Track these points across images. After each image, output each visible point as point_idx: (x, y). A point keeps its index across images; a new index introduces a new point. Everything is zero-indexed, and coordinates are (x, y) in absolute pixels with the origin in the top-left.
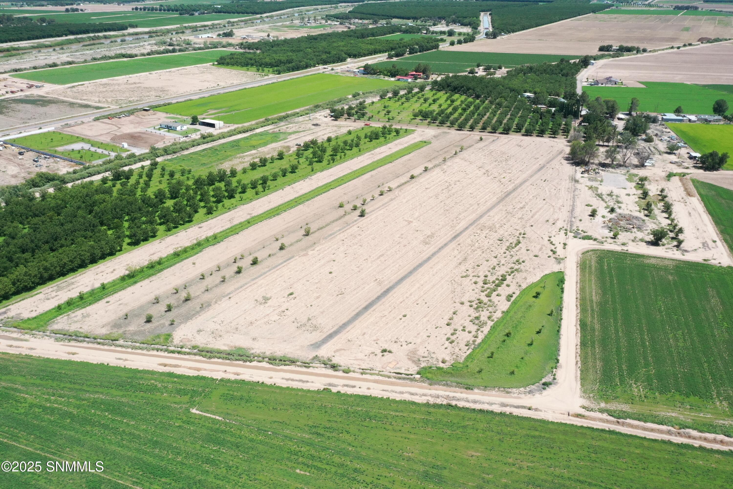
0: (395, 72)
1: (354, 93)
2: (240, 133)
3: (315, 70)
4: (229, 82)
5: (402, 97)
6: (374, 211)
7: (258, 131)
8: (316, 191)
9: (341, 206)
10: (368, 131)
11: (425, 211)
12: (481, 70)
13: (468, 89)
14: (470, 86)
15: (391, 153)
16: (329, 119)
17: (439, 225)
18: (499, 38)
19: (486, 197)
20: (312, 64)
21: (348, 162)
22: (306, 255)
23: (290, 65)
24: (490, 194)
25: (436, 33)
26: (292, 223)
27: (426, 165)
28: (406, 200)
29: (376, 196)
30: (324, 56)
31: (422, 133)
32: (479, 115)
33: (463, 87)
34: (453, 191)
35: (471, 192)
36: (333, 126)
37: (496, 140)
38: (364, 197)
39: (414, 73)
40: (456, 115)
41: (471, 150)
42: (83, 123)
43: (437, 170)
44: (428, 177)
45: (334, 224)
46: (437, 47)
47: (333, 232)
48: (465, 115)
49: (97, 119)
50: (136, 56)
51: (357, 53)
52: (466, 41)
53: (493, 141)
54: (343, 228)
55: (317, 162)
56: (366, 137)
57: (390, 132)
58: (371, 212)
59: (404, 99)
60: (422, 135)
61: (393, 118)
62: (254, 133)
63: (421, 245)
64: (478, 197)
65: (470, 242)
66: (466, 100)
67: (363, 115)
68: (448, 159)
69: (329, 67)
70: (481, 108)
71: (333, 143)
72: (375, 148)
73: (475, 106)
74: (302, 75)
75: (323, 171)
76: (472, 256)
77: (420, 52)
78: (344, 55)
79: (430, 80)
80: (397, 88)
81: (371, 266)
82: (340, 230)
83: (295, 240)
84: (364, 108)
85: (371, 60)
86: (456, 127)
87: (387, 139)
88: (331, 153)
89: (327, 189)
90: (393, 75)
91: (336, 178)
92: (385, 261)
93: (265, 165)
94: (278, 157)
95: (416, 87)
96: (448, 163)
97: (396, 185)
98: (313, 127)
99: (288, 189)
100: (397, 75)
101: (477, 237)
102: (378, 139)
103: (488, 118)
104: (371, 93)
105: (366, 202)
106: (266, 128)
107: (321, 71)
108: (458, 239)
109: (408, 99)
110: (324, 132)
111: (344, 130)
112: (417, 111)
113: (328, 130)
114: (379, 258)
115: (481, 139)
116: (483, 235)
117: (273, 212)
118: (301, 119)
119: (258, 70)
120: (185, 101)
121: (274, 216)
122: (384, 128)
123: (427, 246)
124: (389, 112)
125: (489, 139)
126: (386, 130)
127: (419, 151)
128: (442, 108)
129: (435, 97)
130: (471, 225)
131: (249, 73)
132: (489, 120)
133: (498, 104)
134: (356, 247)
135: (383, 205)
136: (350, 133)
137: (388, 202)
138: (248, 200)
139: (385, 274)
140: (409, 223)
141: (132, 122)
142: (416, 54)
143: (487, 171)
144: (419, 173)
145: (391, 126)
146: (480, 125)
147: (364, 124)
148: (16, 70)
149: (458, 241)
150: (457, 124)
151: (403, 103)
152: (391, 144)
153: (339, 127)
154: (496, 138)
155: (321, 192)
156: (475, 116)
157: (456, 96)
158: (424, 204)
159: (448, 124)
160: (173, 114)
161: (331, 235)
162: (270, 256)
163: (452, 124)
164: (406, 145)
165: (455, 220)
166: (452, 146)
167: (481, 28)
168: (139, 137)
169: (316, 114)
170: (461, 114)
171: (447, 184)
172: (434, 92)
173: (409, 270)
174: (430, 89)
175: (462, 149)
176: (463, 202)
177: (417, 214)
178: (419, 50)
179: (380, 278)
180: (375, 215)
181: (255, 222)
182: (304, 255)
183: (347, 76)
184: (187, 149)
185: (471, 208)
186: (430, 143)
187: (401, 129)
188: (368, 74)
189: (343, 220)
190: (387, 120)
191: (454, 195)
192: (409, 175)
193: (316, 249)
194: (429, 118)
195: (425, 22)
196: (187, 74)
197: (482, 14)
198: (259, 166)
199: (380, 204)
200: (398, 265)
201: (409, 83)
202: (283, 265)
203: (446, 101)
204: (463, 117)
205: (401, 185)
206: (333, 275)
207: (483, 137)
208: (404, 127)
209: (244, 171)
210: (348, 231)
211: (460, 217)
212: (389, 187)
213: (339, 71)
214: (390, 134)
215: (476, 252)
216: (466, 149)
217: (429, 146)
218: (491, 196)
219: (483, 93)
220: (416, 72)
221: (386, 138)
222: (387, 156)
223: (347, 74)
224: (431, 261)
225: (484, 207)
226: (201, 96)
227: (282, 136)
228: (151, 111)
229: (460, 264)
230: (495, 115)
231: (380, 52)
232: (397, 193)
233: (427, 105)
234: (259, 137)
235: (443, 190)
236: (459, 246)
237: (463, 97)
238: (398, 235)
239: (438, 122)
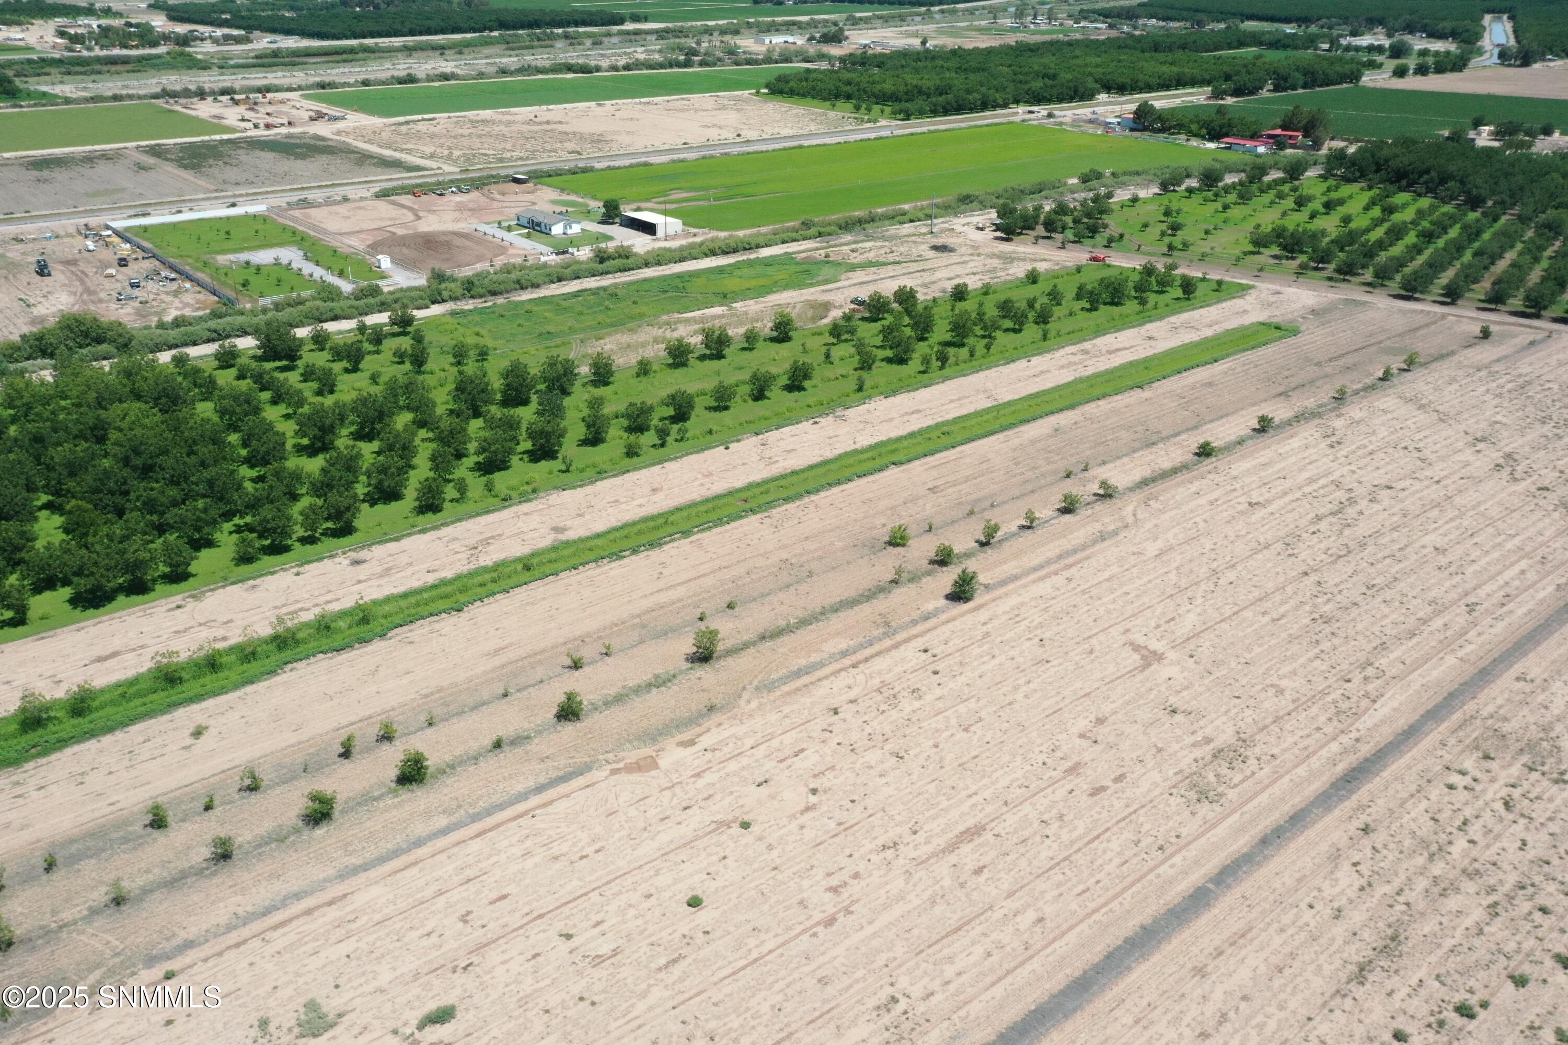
0: (1221, 127)
1: (1086, 170)
2: (713, 253)
3: (1004, 116)
4: (768, 132)
5: (1227, 190)
6: (1015, 578)
7: (765, 252)
8: (833, 467)
9: (897, 540)
10: (1091, 278)
11: (1228, 611)
12: (1485, 135)
13: (1443, 181)
14: (1452, 168)
15: (1150, 352)
16: (989, 234)
17: (1280, 691)
18: (1537, 66)
19: (1508, 575)
20: (1000, 101)
21: (993, 373)
22: (646, 765)
23: (941, 99)
24: (1523, 564)
25: (1357, 49)
26: (681, 592)
27: (1266, 409)
28: (1160, 544)
29: (1044, 512)
30: (1037, 84)
31: (1273, 299)
32: (1477, 254)
33: (1427, 172)
34: (1363, 528)
35: (1440, 542)
36: (993, 256)
37: (1543, 340)
38: (994, 517)
39: (1278, 131)
40: (1397, 250)
41: (1445, 369)
42: (346, 199)
43: (1308, 433)
44: (1265, 455)
45: (836, 622)
46: (1354, 77)
47: (814, 658)
48: (1427, 253)
49: (383, 194)
50: (598, 69)
51: (1128, 81)
52: (1440, 69)
53: (1532, 343)
54: (861, 647)
55: (889, 360)
56: (1078, 297)
57: (1164, 284)
58: (1003, 583)
59: (1232, 198)
60: (1270, 305)
61: (1186, 246)
62: (753, 256)
63: (1175, 801)
64: (1470, 570)
65: (1426, 827)
66: (1433, 208)
67: (1093, 231)
68: (1357, 393)
69: (1042, 111)
70: (1486, 236)
71: (969, 306)
72: (1099, 332)
73: (1465, 227)
74: (963, 125)
75: (894, 393)
76: (1429, 927)
77: (1304, 87)
78: (1091, 84)
79: (1324, 151)
80: (1218, 166)
81: (901, 897)
82: (844, 654)
83: (648, 677)
84: (1101, 212)
85: (1161, 101)
86: (1394, 286)
87: (1149, 306)
88: (948, 337)
89: (878, 462)
90: (1214, 136)
91: (930, 422)
92: (978, 871)
93: (720, 356)
94: (775, 334)
95: (1276, 166)
96: (1354, 411)
97: (1137, 475)
98: (932, 254)
99: (747, 447)
100: (1227, 135)
101: (1461, 796)
102: (1117, 304)
103: (1514, 265)
104: (1137, 173)
105: (999, 535)
106: (793, 247)
107: (1017, 119)
108: (1362, 794)
109: (1244, 198)
110: (958, 270)
111: (1019, 270)
112: (1269, 229)
113: (971, 264)
114: (952, 847)
115: (1486, 334)
116: (1495, 791)
117: (640, 533)
118: (907, 228)
119: (857, 108)
120: (631, 166)
121: (635, 552)
122: (1149, 271)
123: (1204, 809)
124: (1175, 228)
125: (1514, 336)
126: (1153, 279)
127: (1251, 356)
128: (1353, 225)
129: (1334, 195)
130: (1434, 715)
131: (832, 114)
132: (1516, 271)
133: (1549, 226)
134: (873, 757)
135: (1060, 557)
136: (1033, 278)
137: (1084, 547)
138: (590, 473)
139: (950, 971)
140: (1146, 665)
141: (460, 208)
142: (1290, 92)
143: (1509, 456)
144: (1233, 438)
145: (1173, 267)
146: (1485, 285)
147: (1088, 256)
148: (322, 86)
149: (1361, 808)
150: (1398, 277)
151: (1226, 207)
152: (1158, 324)
153: (1009, 259)
154: (1540, 336)
155: (848, 473)
156: (1468, 256)
157: (1402, 197)
158: (1231, 575)
159: (1368, 276)
160: (576, 193)
161: (798, 674)
162: (498, 745)
163: (1382, 276)
164: (1209, 332)
165: (1357, 678)
166: (1374, 348)
167: (1486, 42)
168: (448, 245)
169: (956, 220)
170: (1417, 250)
171: (1341, 495)
172: (1331, 182)
173: (1074, 970)
174: (1320, 176)
175: (1410, 364)
176: (1401, 586)
177: (1190, 621)
178: (1301, 82)
179: (917, 991)
180: (1014, 600)
181: (547, 569)
182: (638, 767)
183: (1083, 133)
184: (536, 286)
185: (1438, 623)
186: (1295, 332)
187: (1203, 279)
188: (1144, 129)
189: (881, 604)
190: (1165, 250)
191: (1363, 546)
192: (1193, 442)
193: (706, 741)
194: (1302, 252)
195: (1330, 28)
196: (683, 110)
197: (1487, 18)
198: (702, 358)
199: (1051, 550)
200: (1031, 915)
201: (1259, 156)
202: (520, 807)
203: (1367, 208)
204: (1420, 260)
205: (1153, 480)
206: (703, 917)
207: (1493, 328)
208: (1214, 276)
209: (644, 369)
210: (880, 664)
211: (1383, 662)
212: (1104, 484)
213: (1067, 120)
214: (1162, 292)
215: (1453, 903)
216: (1424, 365)
217: (1291, 341)
218: (1531, 576)
219: (1493, 193)
220: (1284, 128)
221: (1143, 302)
222: (1132, 364)
223: (1090, 129)
224: (1204, 920)
225: (1500, 627)
226: (676, 157)
227: (826, 271)
228: (530, 185)
229: (1361, 973)
230: (1536, 260)
231: (1193, 82)
232: (1130, 508)
233: (1303, 216)
234: (759, 269)
235: (1319, 518)
236: (1366, 842)
237: (1425, 202)
238: (1083, 724)
239: (1332, 266)
